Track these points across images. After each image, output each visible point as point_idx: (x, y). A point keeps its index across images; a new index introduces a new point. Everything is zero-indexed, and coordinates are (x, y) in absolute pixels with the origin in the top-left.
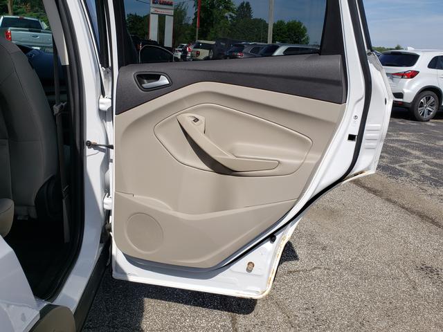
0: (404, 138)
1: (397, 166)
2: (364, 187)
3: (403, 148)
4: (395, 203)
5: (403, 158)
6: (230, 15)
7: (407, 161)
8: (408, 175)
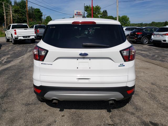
0: (166, 53)
1: (164, 60)
2: (155, 64)
3: (166, 56)
4: (162, 67)
5: (165, 58)
6: (100, 16)
7: (167, 58)
8: (166, 61)
